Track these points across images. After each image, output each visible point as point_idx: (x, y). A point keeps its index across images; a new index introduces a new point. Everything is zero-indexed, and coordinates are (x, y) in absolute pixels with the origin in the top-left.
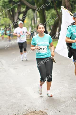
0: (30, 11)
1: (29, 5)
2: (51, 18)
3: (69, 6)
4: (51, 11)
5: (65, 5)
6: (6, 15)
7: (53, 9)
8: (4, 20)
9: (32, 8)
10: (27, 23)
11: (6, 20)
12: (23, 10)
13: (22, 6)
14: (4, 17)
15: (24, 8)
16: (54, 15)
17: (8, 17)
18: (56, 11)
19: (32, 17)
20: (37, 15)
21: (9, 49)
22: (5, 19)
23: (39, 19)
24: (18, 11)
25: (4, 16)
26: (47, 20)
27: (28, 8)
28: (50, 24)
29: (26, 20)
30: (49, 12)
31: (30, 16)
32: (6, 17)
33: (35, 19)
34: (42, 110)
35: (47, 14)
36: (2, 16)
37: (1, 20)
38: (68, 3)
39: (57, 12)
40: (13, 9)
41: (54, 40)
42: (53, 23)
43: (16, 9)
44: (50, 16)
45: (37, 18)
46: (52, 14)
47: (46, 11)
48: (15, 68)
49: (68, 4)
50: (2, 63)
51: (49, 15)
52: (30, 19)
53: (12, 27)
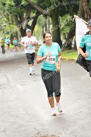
0: (41, 17)
1: (39, 9)
2: (66, 25)
3: (87, 11)
4: (66, 17)
5: (83, 10)
6: (12, 21)
7: (68, 15)
8: (10, 27)
10: (38, 31)
12: (33, 15)
13: (31, 10)
14: (10, 24)
15: (34, 13)
17: (14, 23)
18: (72, 17)
19: (44, 24)
20: (49, 21)
21: (16, 61)
22: (12, 26)
23: (51, 26)
24: (27, 17)
25: (11, 22)
26: (61, 27)
27: (38, 13)
28: (65, 32)
29: (37, 28)
30: (63, 17)
32: (13, 24)
33: (48, 26)
34: (54, 134)
35: (61, 20)
36: (8, 22)
37: (7, 27)
38: (87, 7)
40: (21, 15)
41: (70, 51)
42: (68, 31)
43: (25, 14)
45: (49, 25)
46: (67, 20)
47: (60, 17)
48: (23, 84)
49: (86, 9)
50: (7, 78)
52: (41, 26)
53: (20, 36)
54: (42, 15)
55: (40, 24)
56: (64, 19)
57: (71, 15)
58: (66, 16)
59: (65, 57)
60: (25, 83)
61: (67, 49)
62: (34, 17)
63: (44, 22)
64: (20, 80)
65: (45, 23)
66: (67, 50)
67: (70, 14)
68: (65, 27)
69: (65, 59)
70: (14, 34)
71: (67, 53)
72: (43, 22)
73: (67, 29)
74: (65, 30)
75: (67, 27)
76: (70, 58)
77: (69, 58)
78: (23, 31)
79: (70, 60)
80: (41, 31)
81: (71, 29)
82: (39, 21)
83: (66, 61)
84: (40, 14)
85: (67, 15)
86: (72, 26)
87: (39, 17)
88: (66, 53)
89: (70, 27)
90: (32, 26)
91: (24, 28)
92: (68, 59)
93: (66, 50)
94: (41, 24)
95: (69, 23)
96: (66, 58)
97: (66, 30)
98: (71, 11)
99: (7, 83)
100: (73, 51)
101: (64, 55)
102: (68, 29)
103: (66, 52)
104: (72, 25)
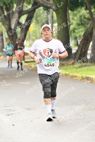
2: (78, 25)
4: (79, 12)
7: (83, 8)
9: (45, 4)
10: (35, 32)
12: (28, 7)
15: (29, 3)
16: (85, 18)
18: (88, 11)
20: (52, 17)
23: (56, 25)
24: (17, 9)
26: (71, 27)
27: (36, 5)
28: (77, 35)
29: (33, 27)
30: (75, 12)
31: (39, 18)
35: (71, 17)
39: (91, 13)
41: (84, 64)
42: (82, 34)
43: (15, 5)
44: (77, 20)
45: (53, 23)
46: (81, 16)
47: (70, 11)
48: (10, 113)
51: (75, 18)
53: (6, 39)
54: (41, 8)
55: (37, 22)
56: (75, 15)
57: (86, 9)
58: (79, 9)
59: (75, 74)
60: (12, 112)
62: (29, 11)
63: (45, 18)
64: (5, 107)
65: (47, 19)
67: (85, 7)
68: (77, 27)
69: (76, 76)
71: (80, 67)
72: (44, 19)
73: (81, 30)
74: (76, 31)
75: (80, 27)
76: (84, 75)
77: (82, 76)
79: (83, 79)
81: (87, 30)
82: (37, 17)
83: (77, 79)
84: (40, 6)
85: (81, 8)
86: (89, 25)
87: (37, 10)
88: (77, 68)
89: (84, 27)
91: (13, 27)
92: (80, 77)
95: (84, 21)
96: (78, 75)
97: (79, 32)
98: (87, 3)
100: (88, 64)
101: (75, 70)
104: (87, 24)
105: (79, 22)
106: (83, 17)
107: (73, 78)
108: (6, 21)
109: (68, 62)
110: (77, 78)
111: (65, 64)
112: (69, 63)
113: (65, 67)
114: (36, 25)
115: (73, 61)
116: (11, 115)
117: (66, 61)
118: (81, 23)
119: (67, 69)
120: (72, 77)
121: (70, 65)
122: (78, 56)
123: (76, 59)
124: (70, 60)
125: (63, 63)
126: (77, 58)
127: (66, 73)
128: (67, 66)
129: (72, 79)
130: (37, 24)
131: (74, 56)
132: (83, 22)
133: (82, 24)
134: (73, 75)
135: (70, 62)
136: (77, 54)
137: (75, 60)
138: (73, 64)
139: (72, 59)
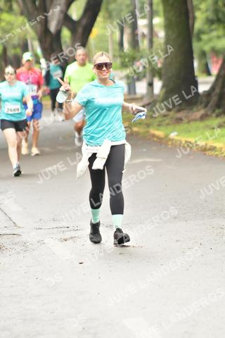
2: (210, 22)
10: (102, 38)
11: (9, 23)
17: (16, 7)
22: (6, 16)
25: (2, 4)
28: (207, 48)
29: (102, 29)
31: (112, 6)
32: (10, 10)
33: (142, 23)
44: (207, 11)
48: (67, 235)
51: (203, 6)
55: (110, 16)
59: (211, 143)
60: (73, 234)
61: (217, 111)
63: (128, 6)
65: (131, 8)
66: (218, 116)
68: (206, 27)
69: (213, 149)
70: (15, 47)
71: (219, 126)
72: (124, 8)
73: (214, 34)
74: (204, 37)
75: (214, 27)
78: (49, 40)
80: (113, 42)
82: (108, 4)
83: (217, 156)
88: (214, 128)
90: (84, 22)
91: (53, 27)
93: (214, 115)
94: (114, 14)
96: (218, 145)
97: (210, 40)
99: (8, 231)
102: (219, 37)
103: (215, 122)
105: (210, 15)
106: (220, 4)
107: (207, 153)
108: (36, 12)
109: (190, 114)
110: (217, 153)
111: (184, 119)
112: (193, 117)
113: (184, 126)
114: (104, 22)
115: (202, 112)
116: (70, 241)
117: (185, 111)
118: (215, 18)
119: (189, 131)
120: (204, 150)
121: (195, 120)
122: (214, 99)
123: (209, 106)
124: (195, 109)
125: (179, 115)
126: (211, 103)
127: (189, 140)
128: (189, 122)
129: (205, 154)
130: (109, 21)
131: (204, 99)
132: (220, 15)
133: (219, 21)
134: (206, 145)
135: (194, 114)
136: (213, 94)
137: (208, 108)
138: (202, 118)
139: (199, 107)
